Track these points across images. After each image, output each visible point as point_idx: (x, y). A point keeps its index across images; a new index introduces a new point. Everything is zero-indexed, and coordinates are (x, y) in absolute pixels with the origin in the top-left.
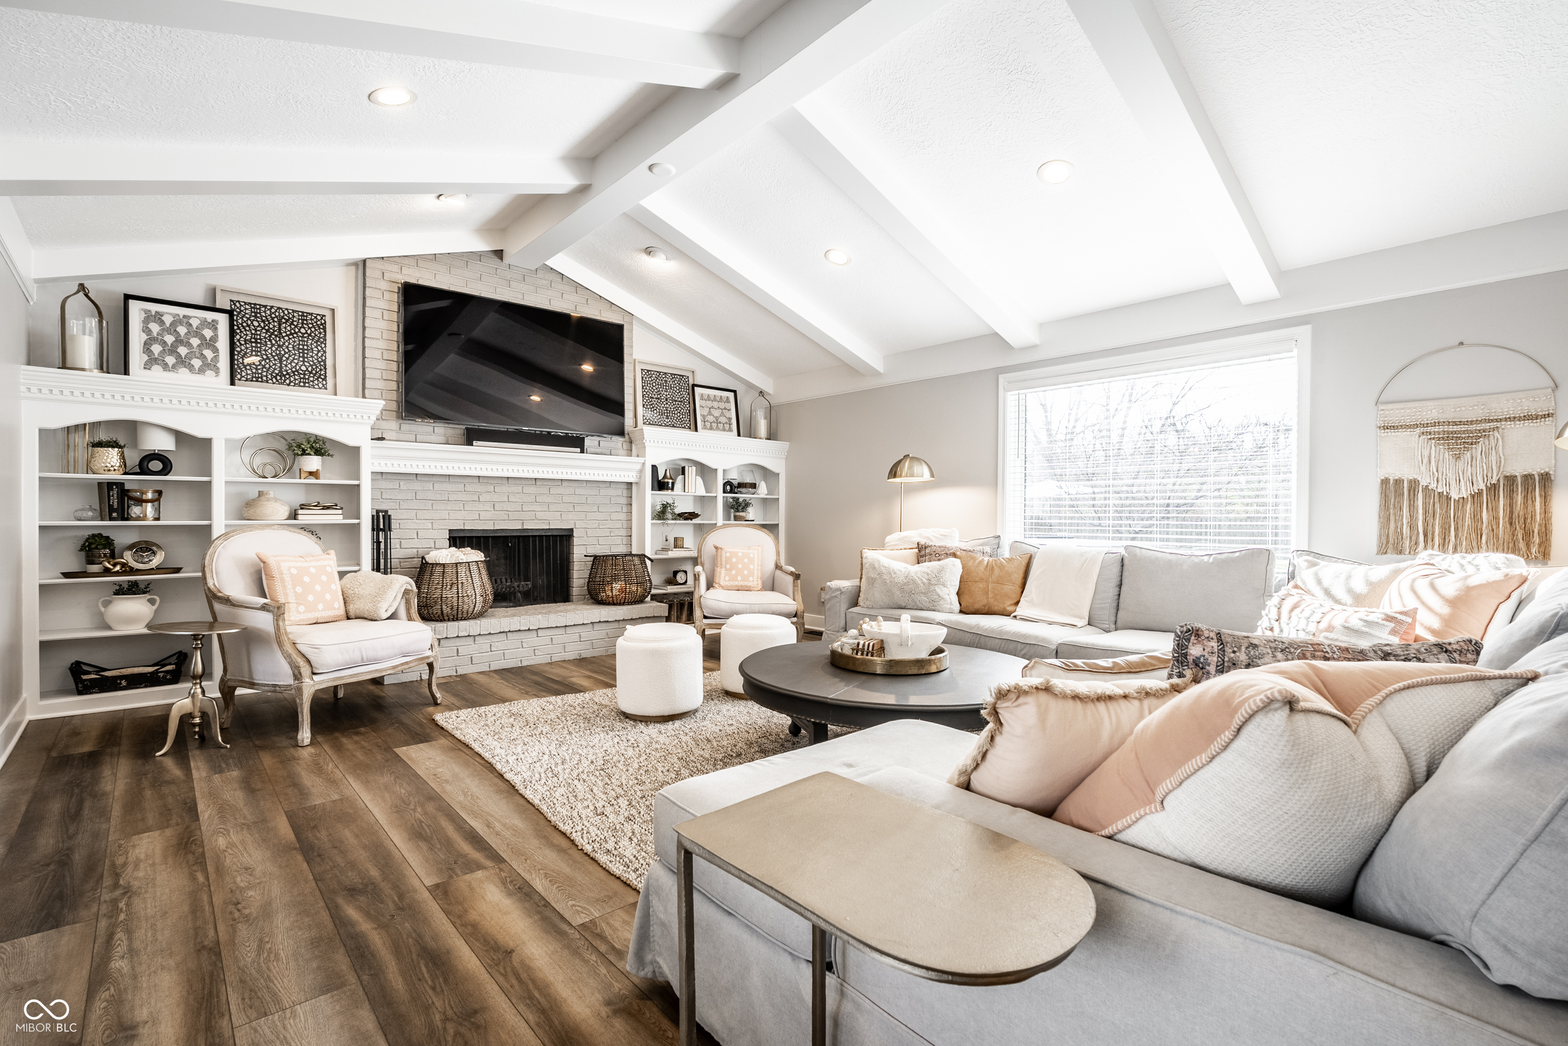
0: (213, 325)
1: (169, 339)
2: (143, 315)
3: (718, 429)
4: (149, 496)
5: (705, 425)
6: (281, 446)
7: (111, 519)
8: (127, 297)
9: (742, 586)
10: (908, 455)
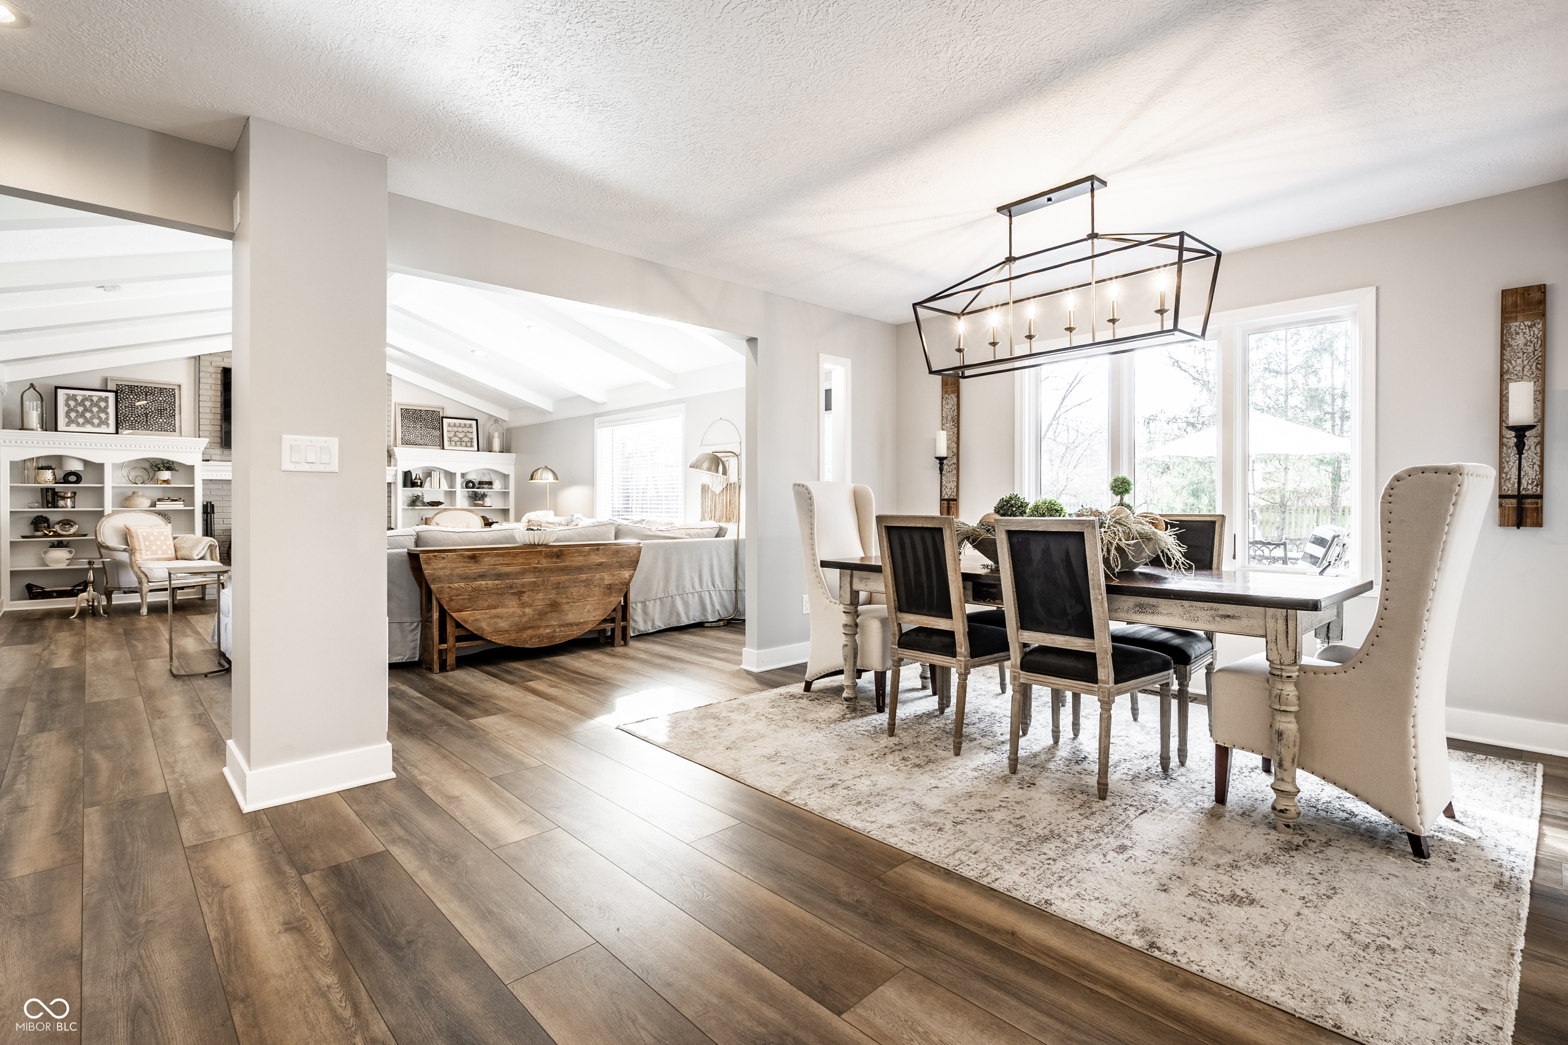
0: (106, 400)
1: (80, 409)
2: (66, 397)
3: (461, 446)
4: (69, 495)
5: (451, 444)
6: (147, 466)
7: (48, 507)
8: (56, 388)
10: (544, 466)
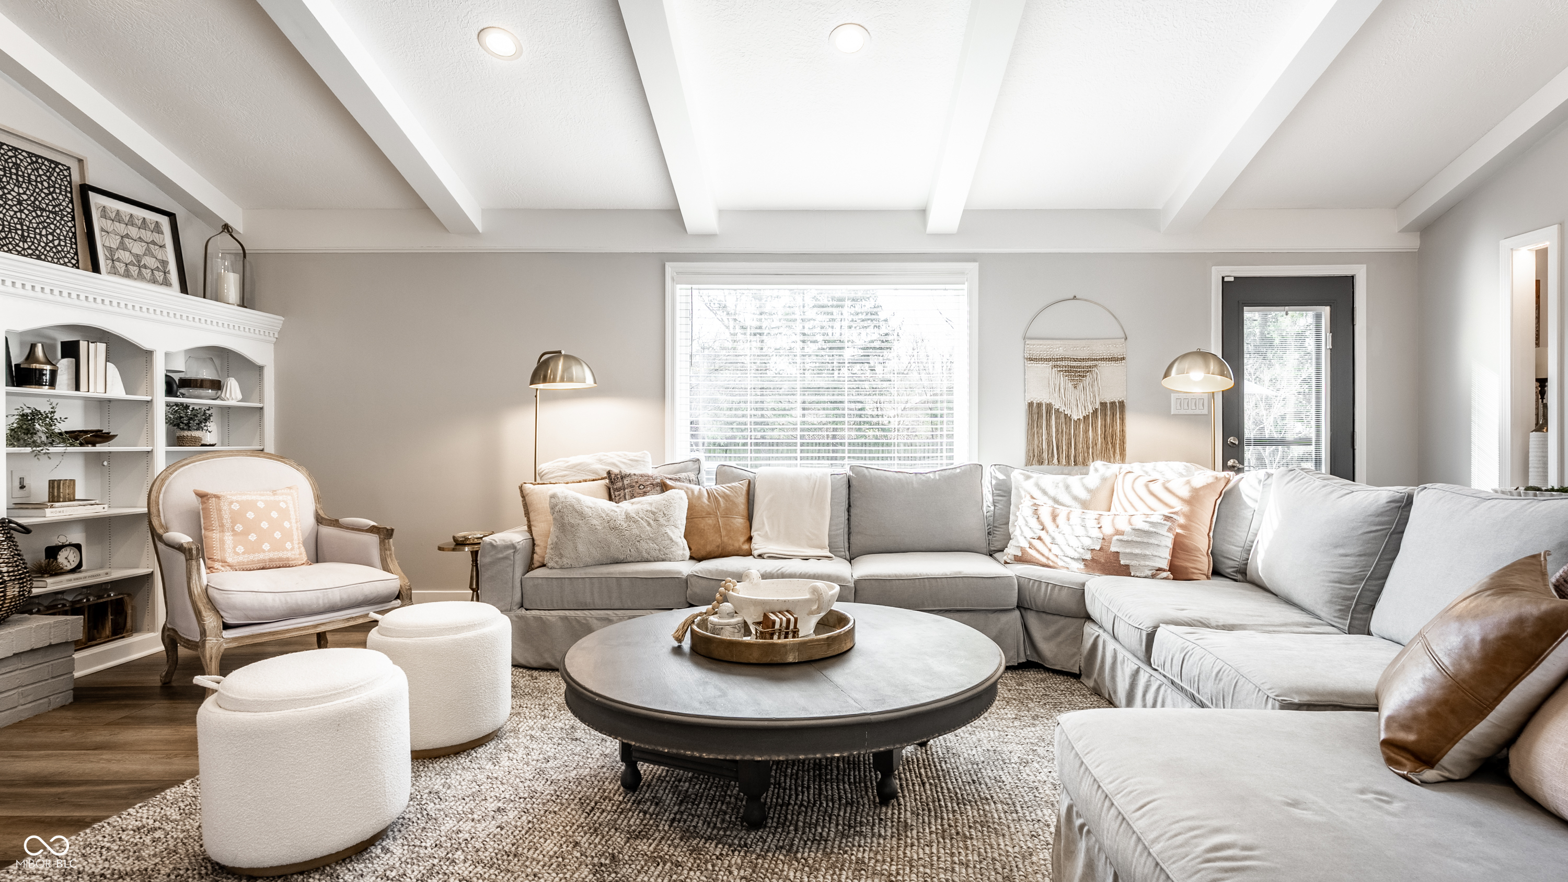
3: (141, 277)
5: (114, 267)
9: (271, 560)
10: (560, 352)
